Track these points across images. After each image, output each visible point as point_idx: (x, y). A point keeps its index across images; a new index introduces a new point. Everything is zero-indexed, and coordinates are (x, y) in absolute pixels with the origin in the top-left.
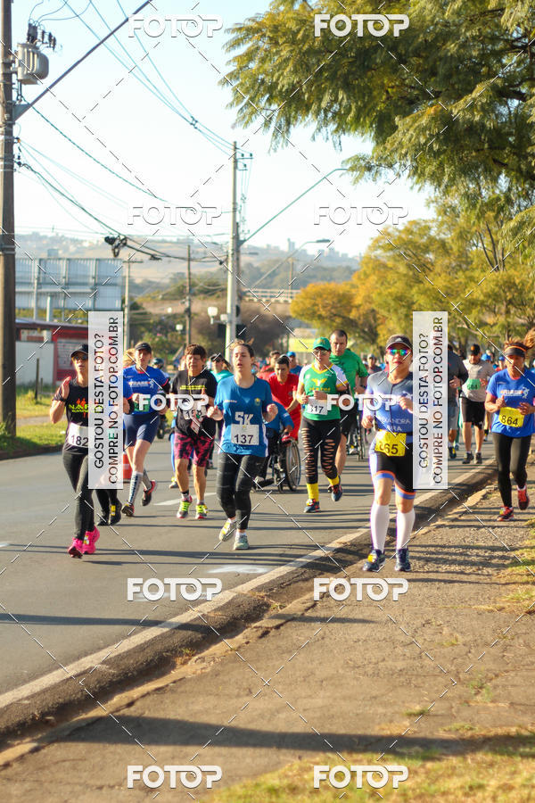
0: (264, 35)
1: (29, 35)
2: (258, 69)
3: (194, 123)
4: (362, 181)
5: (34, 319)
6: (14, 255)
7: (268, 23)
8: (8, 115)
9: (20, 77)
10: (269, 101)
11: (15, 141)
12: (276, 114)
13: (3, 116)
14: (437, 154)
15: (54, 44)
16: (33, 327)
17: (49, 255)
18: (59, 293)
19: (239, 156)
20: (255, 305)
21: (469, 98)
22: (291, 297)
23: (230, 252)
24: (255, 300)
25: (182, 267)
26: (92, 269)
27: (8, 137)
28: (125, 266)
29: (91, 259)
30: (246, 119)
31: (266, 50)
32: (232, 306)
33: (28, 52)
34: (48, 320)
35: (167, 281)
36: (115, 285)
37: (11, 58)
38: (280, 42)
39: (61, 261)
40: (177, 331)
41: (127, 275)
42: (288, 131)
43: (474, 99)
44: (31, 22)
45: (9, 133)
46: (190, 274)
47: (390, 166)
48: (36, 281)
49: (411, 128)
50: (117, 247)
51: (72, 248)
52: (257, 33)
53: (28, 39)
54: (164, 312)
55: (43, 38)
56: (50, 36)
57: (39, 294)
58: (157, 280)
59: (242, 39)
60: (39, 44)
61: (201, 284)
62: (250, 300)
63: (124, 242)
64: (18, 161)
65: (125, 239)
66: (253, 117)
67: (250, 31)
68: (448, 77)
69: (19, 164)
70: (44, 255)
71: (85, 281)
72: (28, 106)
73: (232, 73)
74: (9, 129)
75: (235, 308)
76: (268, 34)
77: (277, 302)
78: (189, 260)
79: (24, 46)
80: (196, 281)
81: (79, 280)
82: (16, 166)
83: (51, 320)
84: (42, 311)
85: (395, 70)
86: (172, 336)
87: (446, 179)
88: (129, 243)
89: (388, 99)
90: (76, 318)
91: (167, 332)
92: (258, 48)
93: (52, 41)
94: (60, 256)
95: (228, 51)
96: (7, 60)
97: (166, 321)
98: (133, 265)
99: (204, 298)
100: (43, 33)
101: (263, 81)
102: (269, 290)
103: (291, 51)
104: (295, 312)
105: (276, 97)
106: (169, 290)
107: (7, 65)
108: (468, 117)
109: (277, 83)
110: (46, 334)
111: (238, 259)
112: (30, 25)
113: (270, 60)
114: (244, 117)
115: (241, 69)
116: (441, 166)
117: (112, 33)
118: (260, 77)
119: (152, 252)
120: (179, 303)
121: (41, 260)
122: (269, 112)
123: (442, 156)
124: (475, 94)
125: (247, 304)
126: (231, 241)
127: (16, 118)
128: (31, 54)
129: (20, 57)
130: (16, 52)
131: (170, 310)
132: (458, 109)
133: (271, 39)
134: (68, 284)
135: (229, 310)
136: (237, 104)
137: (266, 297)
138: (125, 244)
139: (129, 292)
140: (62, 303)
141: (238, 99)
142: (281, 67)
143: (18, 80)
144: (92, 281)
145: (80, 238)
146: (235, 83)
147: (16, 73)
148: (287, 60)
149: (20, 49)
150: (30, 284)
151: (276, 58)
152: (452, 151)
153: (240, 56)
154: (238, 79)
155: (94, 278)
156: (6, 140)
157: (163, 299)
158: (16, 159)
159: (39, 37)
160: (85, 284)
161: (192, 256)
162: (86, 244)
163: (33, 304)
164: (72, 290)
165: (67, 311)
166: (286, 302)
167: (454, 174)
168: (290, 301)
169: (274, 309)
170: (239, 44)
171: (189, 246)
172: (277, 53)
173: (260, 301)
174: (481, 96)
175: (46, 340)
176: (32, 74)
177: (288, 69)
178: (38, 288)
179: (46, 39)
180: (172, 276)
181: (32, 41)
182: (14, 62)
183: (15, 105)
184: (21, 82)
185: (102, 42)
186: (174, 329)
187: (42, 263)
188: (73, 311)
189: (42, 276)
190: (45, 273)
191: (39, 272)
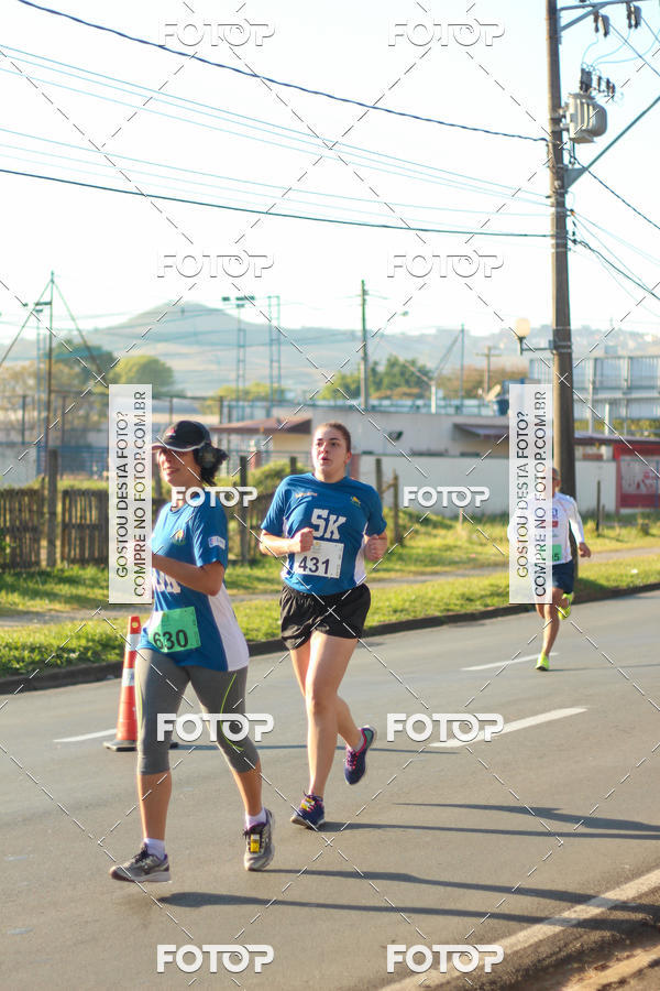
1: (582, 82)
5: (590, 433)
6: (570, 355)
8: (559, 182)
9: (572, 136)
11: (569, 213)
13: (553, 184)
15: (613, 92)
16: (590, 442)
17: (606, 352)
18: (620, 399)
27: (559, 210)
29: (657, 357)
33: (582, 104)
34: (606, 433)
37: (561, 112)
39: (622, 361)
44: (585, 66)
45: (560, 204)
48: (591, 387)
53: (581, 88)
55: (599, 85)
56: (608, 82)
57: (596, 402)
60: (594, 93)
64: (572, 238)
69: (574, 241)
70: (599, 353)
71: (652, 383)
72: (584, 170)
74: (561, 199)
79: (576, 96)
81: (645, 383)
82: (570, 244)
83: (611, 431)
84: (599, 422)
90: (642, 430)
93: (611, 87)
94: (620, 354)
96: (556, 116)
100: (600, 78)
107: (556, 121)
110: (605, 451)
112: (583, 70)
121: (596, 360)
127: (569, 185)
128: (586, 106)
129: (571, 110)
130: (567, 105)
134: (630, 389)
140: (623, 412)
143: (570, 139)
147: (568, 130)
149: (571, 101)
150: (584, 389)
156: (557, 213)
158: (570, 236)
159: (594, 84)
160: (652, 388)
163: (588, 414)
164: (635, 395)
165: (629, 422)
175: (605, 457)
176: (587, 131)
178: (593, 394)
179: (604, 87)
181: (586, 91)
182: (565, 117)
183: (567, 170)
184: (574, 141)
187: (599, 363)
188: (636, 421)
189: (598, 378)
190: (602, 375)
191: (595, 375)
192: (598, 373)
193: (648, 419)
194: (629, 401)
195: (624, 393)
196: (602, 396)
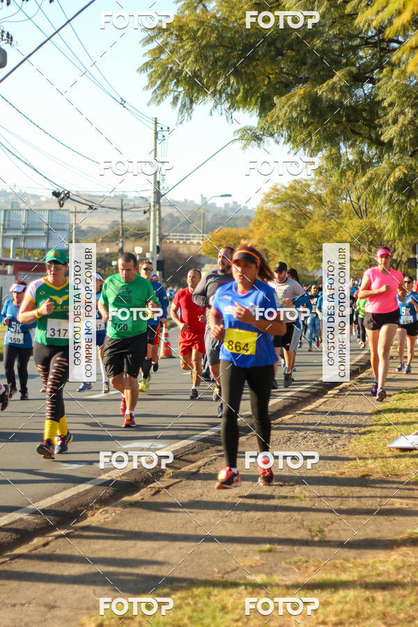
0: (172, 33)
2: (168, 59)
3: (123, 103)
4: (249, 147)
7: (175, 24)
10: (177, 84)
12: (182, 95)
14: (306, 125)
15: (11, 40)
17: (12, 207)
18: (20, 236)
19: (159, 129)
20: (174, 246)
21: (330, 82)
22: (203, 240)
23: (152, 204)
24: (175, 242)
25: (116, 216)
26: (45, 217)
28: (71, 215)
29: (44, 210)
30: (158, 98)
31: (173, 45)
32: (153, 246)
34: (11, 257)
35: (106, 227)
36: (64, 230)
38: (184, 38)
39: (22, 212)
40: (113, 266)
41: (74, 222)
42: (191, 108)
43: (335, 83)
46: (122, 221)
47: (272, 135)
48: (2, 227)
49: (286, 105)
50: (62, 199)
51: (32, 202)
52: (167, 31)
54: (103, 251)
55: (2, 36)
56: (8, 34)
57: (4, 238)
58: (97, 226)
59: (155, 36)
61: (131, 230)
62: (170, 242)
63: (68, 196)
65: (69, 192)
66: (164, 97)
67: (160, 30)
68: (314, 66)
70: (7, 206)
71: (40, 227)
73: (147, 63)
75: (156, 247)
76: (175, 32)
77: (192, 243)
78: (122, 210)
80: (128, 226)
81: (36, 227)
83: (14, 257)
84: (6, 250)
85: (273, 60)
86: (109, 270)
87: (313, 145)
88: (71, 197)
89: (269, 83)
90: (35, 256)
91: (106, 267)
92: (167, 44)
93: (9, 38)
94: (21, 208)
95: (144, 45)
97: (105, 258)
98: (79, 215)
99: (135, 241)
100: (3, 31)
101: (171, 69)
102: (185, 235)
103: (193, 46)
104: (205, 251)
105: (182, 81)
106: (107, 234)
108: (329, 96)
109: (181, 71)
110: (9, 269)
111: (159, 210)
113: (177, 52)
114: (157, 97)
115: (154, 59)
116: (310, 134)
117: (57, 32)
118: (170, 66)
119: (90, 204)
120: (114, 244)
121: (5, 211)
122: (176, 93)
123: (310, 127)
124: (335, 79)
125: (168, 245)
126: (152, 195)
131: (108, 250)
132: (322, 90)
133: (177, 36)
134: (27, 230)
135: (151, 249)
136: (152, 87)
137: (183, 239)
138: (68, 197)
139: (76, 235)
140: (22, 244)
141: (152, 83)
142: (184, 58)
144: (45, 227)
145: (38, 194)
146: (150, 71)
148: (189, 53)
151: (181, 50)
152: (318, 124)
153: (154, 50)
154: (152, 67)
155: (47, 224)
157: (102, 241)
160: (40, 229)
161: (124, 208)
162: (43, 199)
164: (30, 234)
165: (27, 251)
166: (198, 243)
167: (319, 141)
168: (201, 242)
169: (189, 248)
170: (152, 40)
171: (122, 200)
172: (182, 47)
173: (178, 243)
174: (340, 80)
175: (9, 273)
177: (190, 59)
178: (3, 233)
179: (5, 37)
180: (109, 223)
185: (49, 39)
186: (111, 265)
187: (7, 213)
188: (32, 250)
189: (6, 223)
190: (9, 221)
191: (5, 221)
192: (7, 219)
193: (39, 249)
194: (26, 237)
195: (22, 233)
196: (8, 234)
